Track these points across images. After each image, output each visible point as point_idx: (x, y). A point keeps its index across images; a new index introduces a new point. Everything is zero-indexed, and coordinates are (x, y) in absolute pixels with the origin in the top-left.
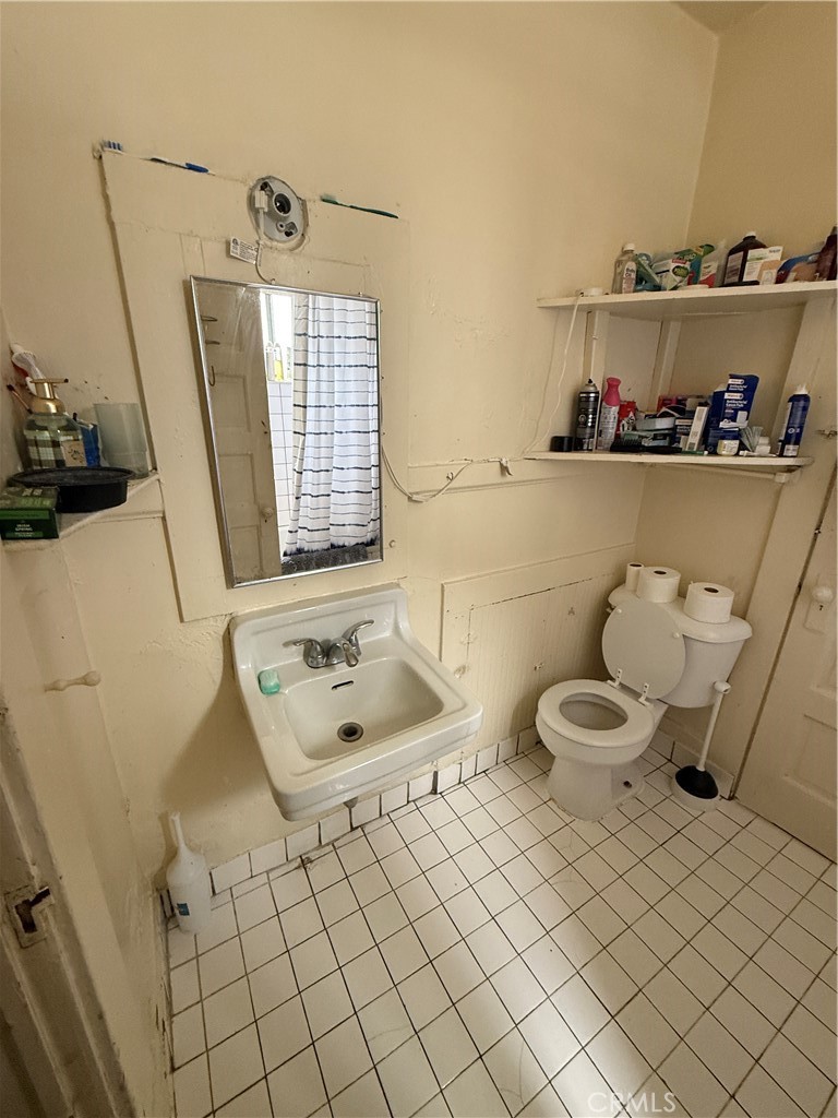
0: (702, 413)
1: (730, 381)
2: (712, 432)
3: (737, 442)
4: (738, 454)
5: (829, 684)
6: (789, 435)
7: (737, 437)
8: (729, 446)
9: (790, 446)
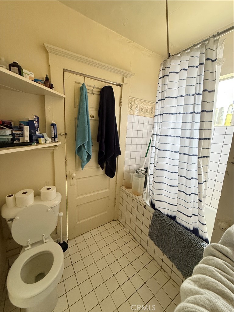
0: (26, 129)
1: (34, 117)
2: (34, 136)
3: (44, 139)
4: (45, 143)
5: (78, 195)
6: (55, 135)
7: (43, 137)
8: (42, 140)
9: (56, 139)
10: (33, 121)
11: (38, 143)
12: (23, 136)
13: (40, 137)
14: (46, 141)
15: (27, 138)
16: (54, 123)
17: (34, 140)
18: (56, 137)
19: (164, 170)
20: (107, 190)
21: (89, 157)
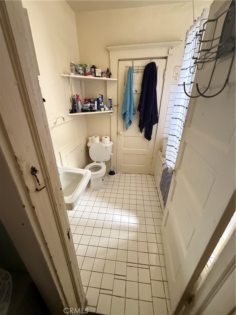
0: (96, 102)
1: (100, 96)
2: (99, 106)
3: (103, 108)
4: (104, 110)
5: (124, 147)
6: (110, 106)
7: (103, 107)
8: (102, 109)
9: (111, 108)
10: (99, 98)
11: (100, 111)
12: (94, 107)
13: (101, 107)
14: (105, 109)
15: (96, 108)
16: (110, 98)
17: (99, 109)
18: (111, 107)
19: (175, 135)
20: (146, 150)
21: (130, 122)
